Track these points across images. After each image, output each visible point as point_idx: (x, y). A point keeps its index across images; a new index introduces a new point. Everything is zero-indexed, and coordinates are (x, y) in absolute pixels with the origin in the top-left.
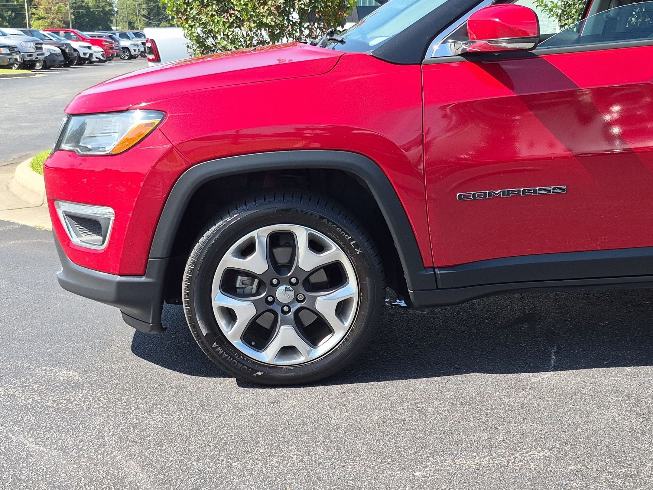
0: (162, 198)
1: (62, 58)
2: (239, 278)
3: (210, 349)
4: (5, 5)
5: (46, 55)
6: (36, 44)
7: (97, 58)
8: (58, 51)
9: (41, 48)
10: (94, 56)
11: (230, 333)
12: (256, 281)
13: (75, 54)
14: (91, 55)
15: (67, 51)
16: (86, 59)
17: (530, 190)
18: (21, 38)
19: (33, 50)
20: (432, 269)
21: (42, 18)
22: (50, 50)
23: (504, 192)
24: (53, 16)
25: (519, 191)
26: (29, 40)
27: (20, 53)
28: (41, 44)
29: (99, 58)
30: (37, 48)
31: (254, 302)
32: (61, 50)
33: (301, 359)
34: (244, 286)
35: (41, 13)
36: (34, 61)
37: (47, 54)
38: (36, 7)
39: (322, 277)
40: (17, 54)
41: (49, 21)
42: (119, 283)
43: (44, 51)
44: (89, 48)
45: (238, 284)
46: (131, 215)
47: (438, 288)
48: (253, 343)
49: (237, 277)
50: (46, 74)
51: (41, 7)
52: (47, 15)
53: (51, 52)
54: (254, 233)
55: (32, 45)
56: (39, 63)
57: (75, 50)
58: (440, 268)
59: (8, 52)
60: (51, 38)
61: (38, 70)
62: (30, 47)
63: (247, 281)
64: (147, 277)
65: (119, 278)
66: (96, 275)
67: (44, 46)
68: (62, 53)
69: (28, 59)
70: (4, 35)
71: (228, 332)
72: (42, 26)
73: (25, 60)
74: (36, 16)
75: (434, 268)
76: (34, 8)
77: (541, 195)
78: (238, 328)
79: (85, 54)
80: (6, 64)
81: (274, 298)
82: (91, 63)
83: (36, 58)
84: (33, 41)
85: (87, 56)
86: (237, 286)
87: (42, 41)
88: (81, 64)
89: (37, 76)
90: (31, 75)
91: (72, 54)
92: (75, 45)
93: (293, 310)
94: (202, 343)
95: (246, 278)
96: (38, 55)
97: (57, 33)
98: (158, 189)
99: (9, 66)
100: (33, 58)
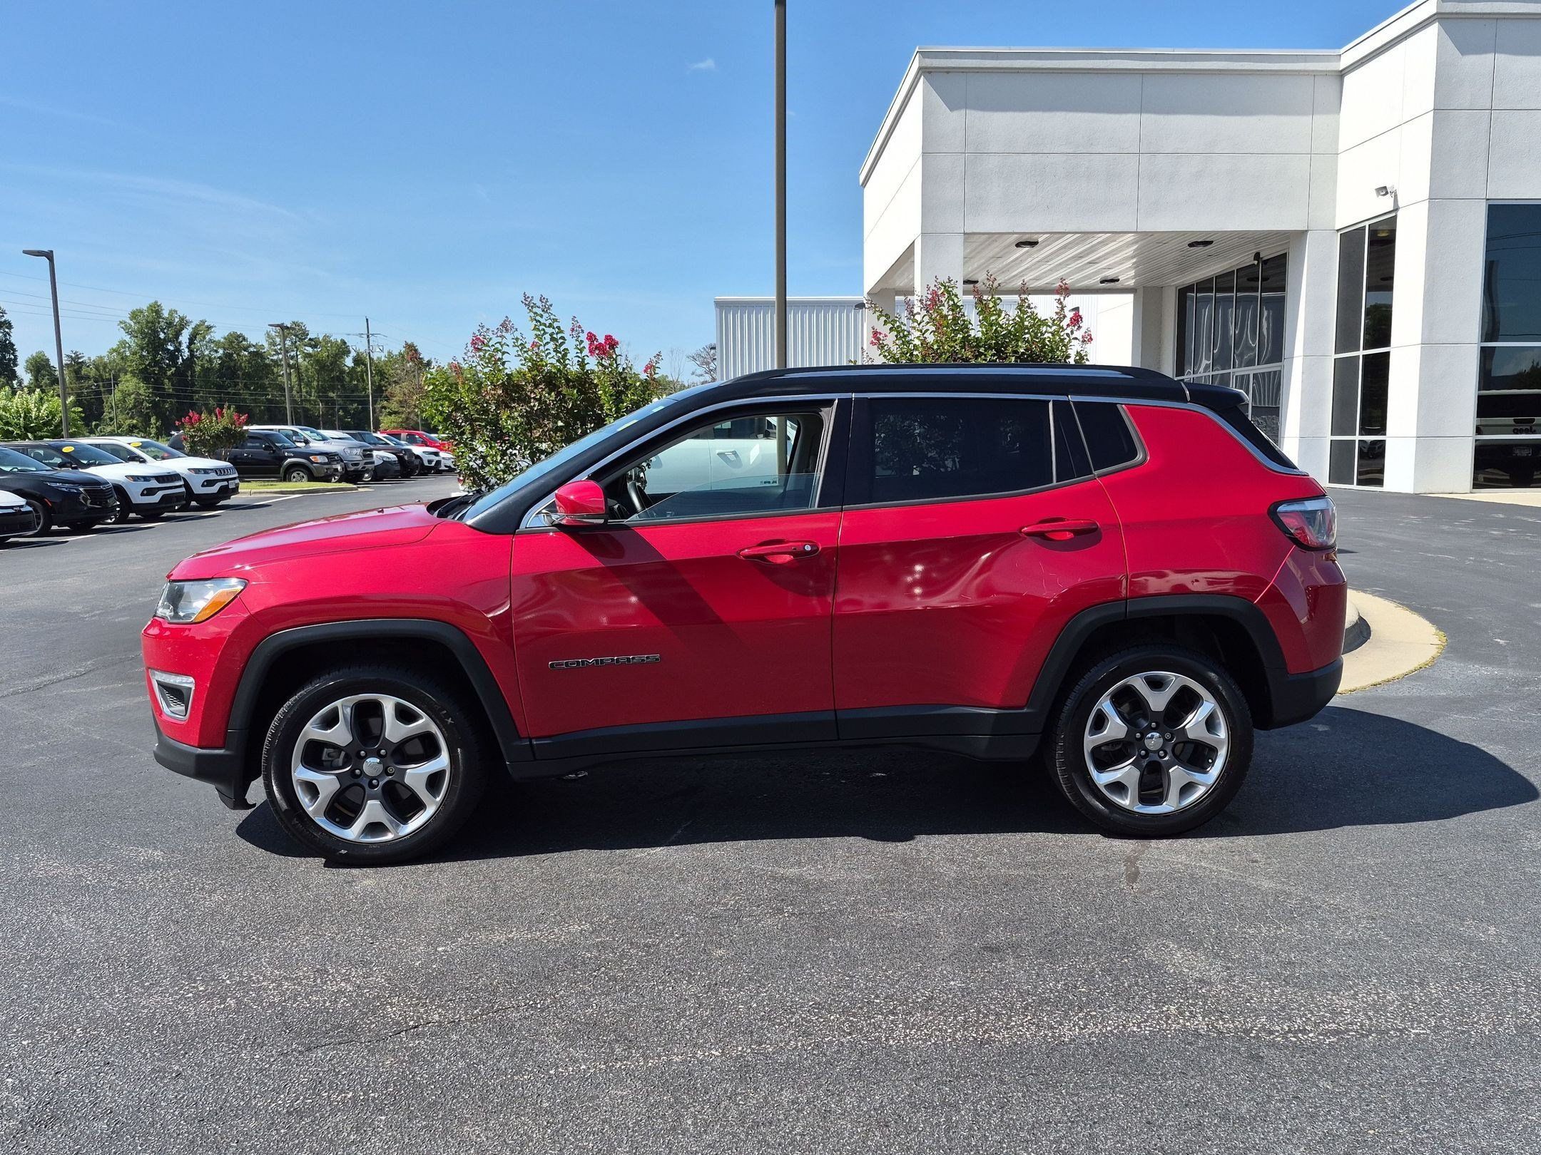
0: (239, 667)
1: (398, 468)
2: (326, 749)
3: (289, 826)
4: (348, 397)
5: (376, 464)
6: (364, 450)
7: (446, 466)
8: (393, 457)
9: (371, 456)
10: (442, 465)
11: (311, 809)
12: (343, 754)
13: (417, 462)
14: (438, 463)
15: (406, 458)
16: (431, 468)
17: (623, 658)
18: (345, 443)
19: (359, 458)
20: (528, 740)
21: (395, 413)
22: (383, 457)
23: (597, 661)
24: (409, 410)
25: (613, 660)
26: (356, 445)
27: (342, 461)
28: (371, 450)
29: (449, 467)
30: (365, 456)
31: (337, 775)
32: (397, 456)
33: (390, 837)
34: (330, 759)
35: (394, 405)
36: (360, 471)
37: (378, 462)
38: (387, 399)
39: (417, 748)
40: (338, 463)
41: (403, 416)
42: (199, 756)
43: (375, 458)
44: (436, 454)
45: (324, 757)
46: (208, 685)
47: (535, 760)
48: (337, 820)
49: (323, 750)
50: (374, 488)
51: (395, 399)
52: (401, 409)
53: (384, 459)
54: (338, 703)
55: (359, 451)
56: (368, 473)
57: (417, 457)
58: (538, 738)
59: (327, 461)
60: (388, 442)
61: (367, 483)
62: (356, 454)
63: (334, 754)
64: (227, 750)
65: (200, 751)
66: (181, 747)
67: (375, 453)
68: (398, 460)
69: (352, 468)
70: (324, 439)
71: (309, 807)
72: (394, 422)
73: (348, 469)
74: (388, 410)
75: (530, 739)
76: (386, 400)
77: (635, 663)
78: (321, 804)
79: (430, 462)
80: (323, 475)
81: (362, 771)
82: (439, 472)
83: (364, 467)
84: (360, 447)
85: (433, 464)
86: (323, 758)
87: (372, 447)
88: (425, 474)
89: (360, 490)
90: (352, 489)
91: (413, 462)
92: (417, 450)
93: (381, 783)
94: (281, 819)
95: (331, 750)
96: (366, 463)
97: (397, 436)
98: (236, 658)
99: (327, 479)
100: (360, 467)
